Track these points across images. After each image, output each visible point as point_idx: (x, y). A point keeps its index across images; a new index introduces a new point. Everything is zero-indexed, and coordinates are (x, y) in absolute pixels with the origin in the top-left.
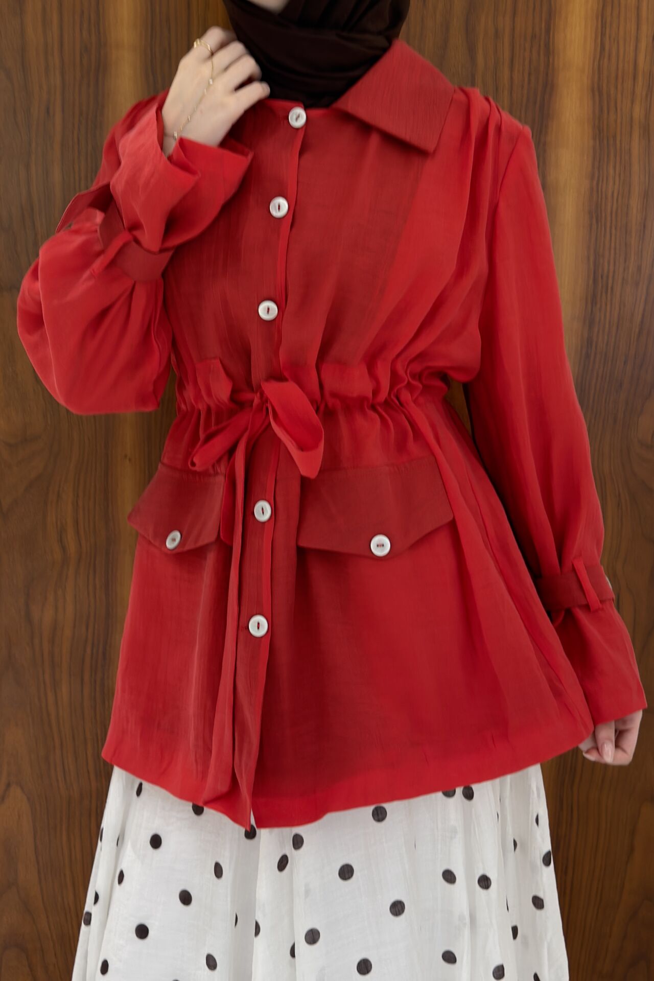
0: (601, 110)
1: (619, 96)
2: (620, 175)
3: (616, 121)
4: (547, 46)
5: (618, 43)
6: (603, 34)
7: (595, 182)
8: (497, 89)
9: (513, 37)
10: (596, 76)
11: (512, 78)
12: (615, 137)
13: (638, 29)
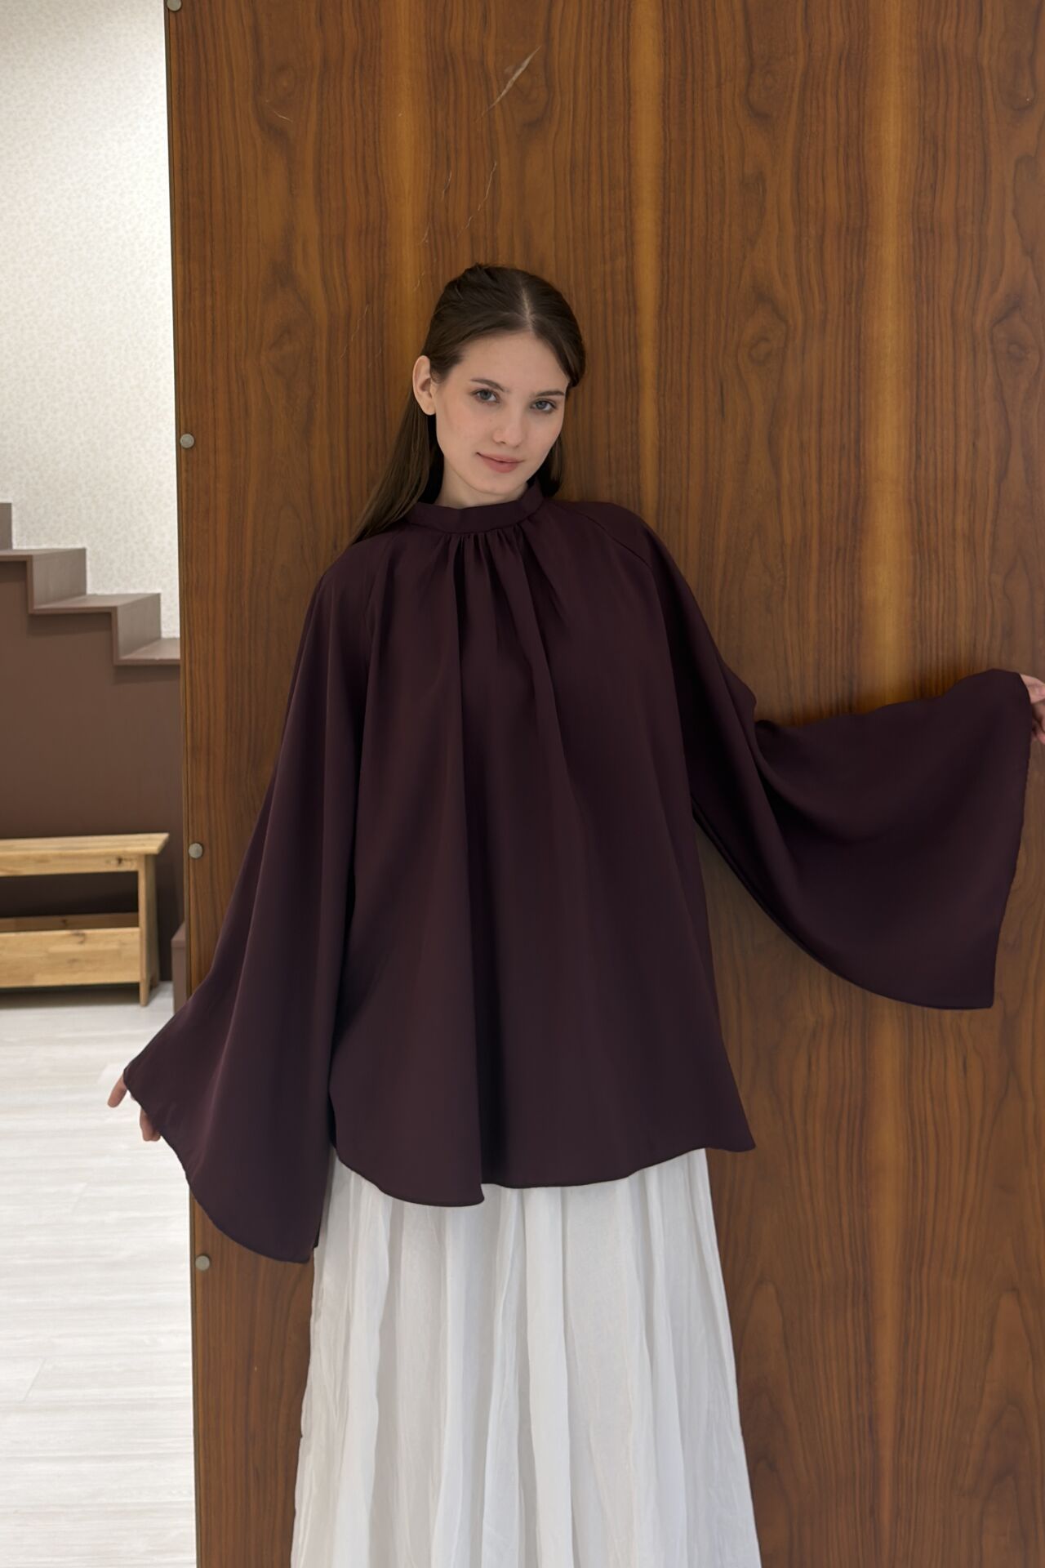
0: (920, 522)
1: (939, 506)
2: (944, 591)
3: (937, 535)
4: (857, 457)
5: (935, 451)
6: (918, 442)
7: (917, 600)
8: (804, 504)
9: (820, 450)
10: (913, 486)
11: (820, 493)
12: (936, 552)
13: (956, 435)
